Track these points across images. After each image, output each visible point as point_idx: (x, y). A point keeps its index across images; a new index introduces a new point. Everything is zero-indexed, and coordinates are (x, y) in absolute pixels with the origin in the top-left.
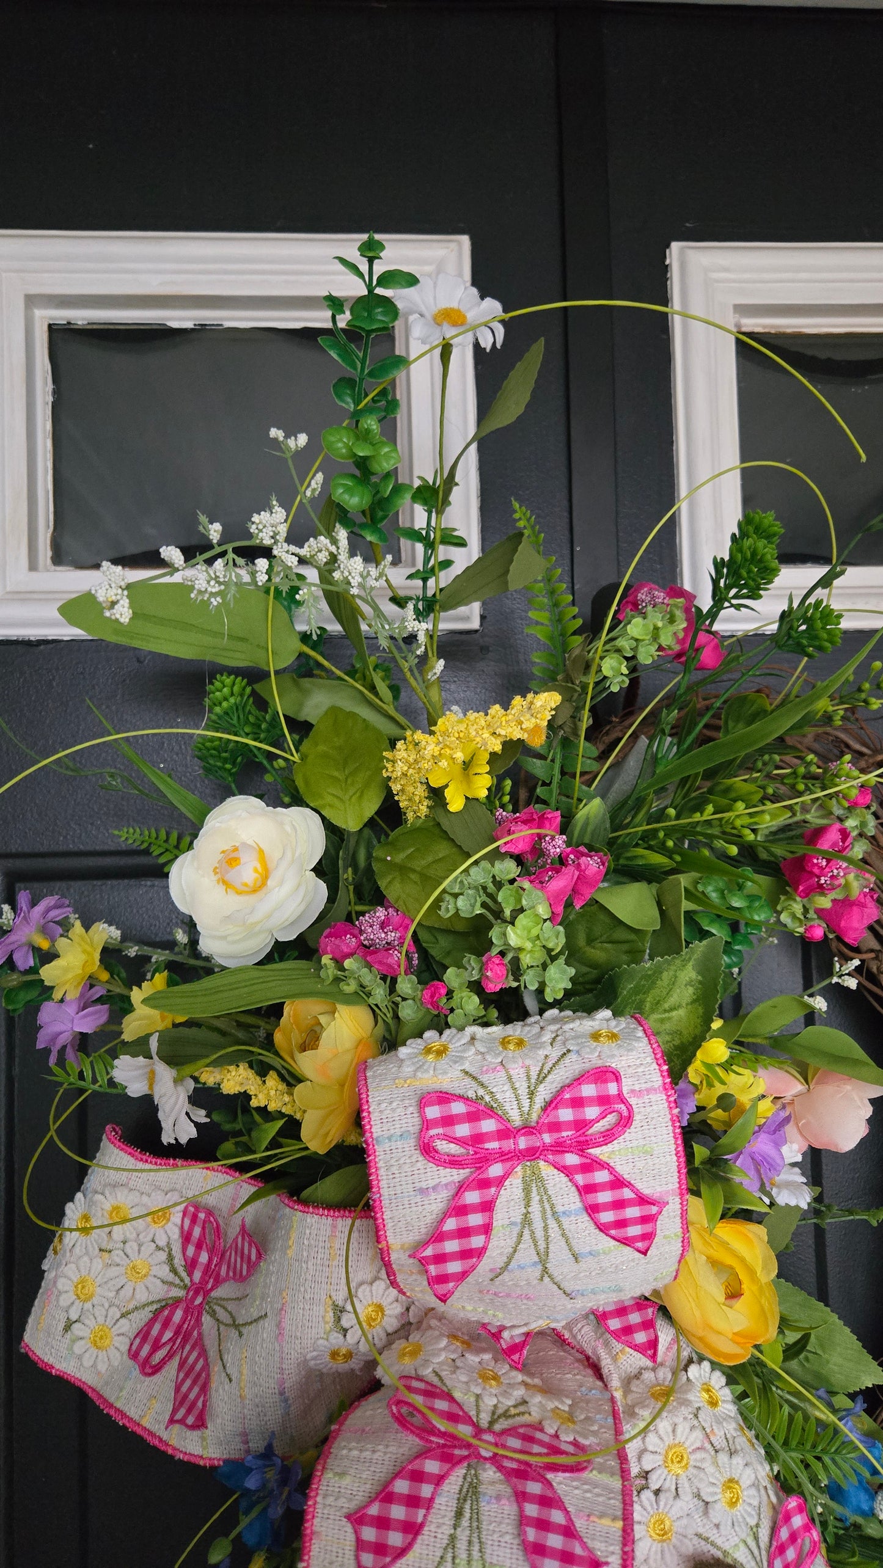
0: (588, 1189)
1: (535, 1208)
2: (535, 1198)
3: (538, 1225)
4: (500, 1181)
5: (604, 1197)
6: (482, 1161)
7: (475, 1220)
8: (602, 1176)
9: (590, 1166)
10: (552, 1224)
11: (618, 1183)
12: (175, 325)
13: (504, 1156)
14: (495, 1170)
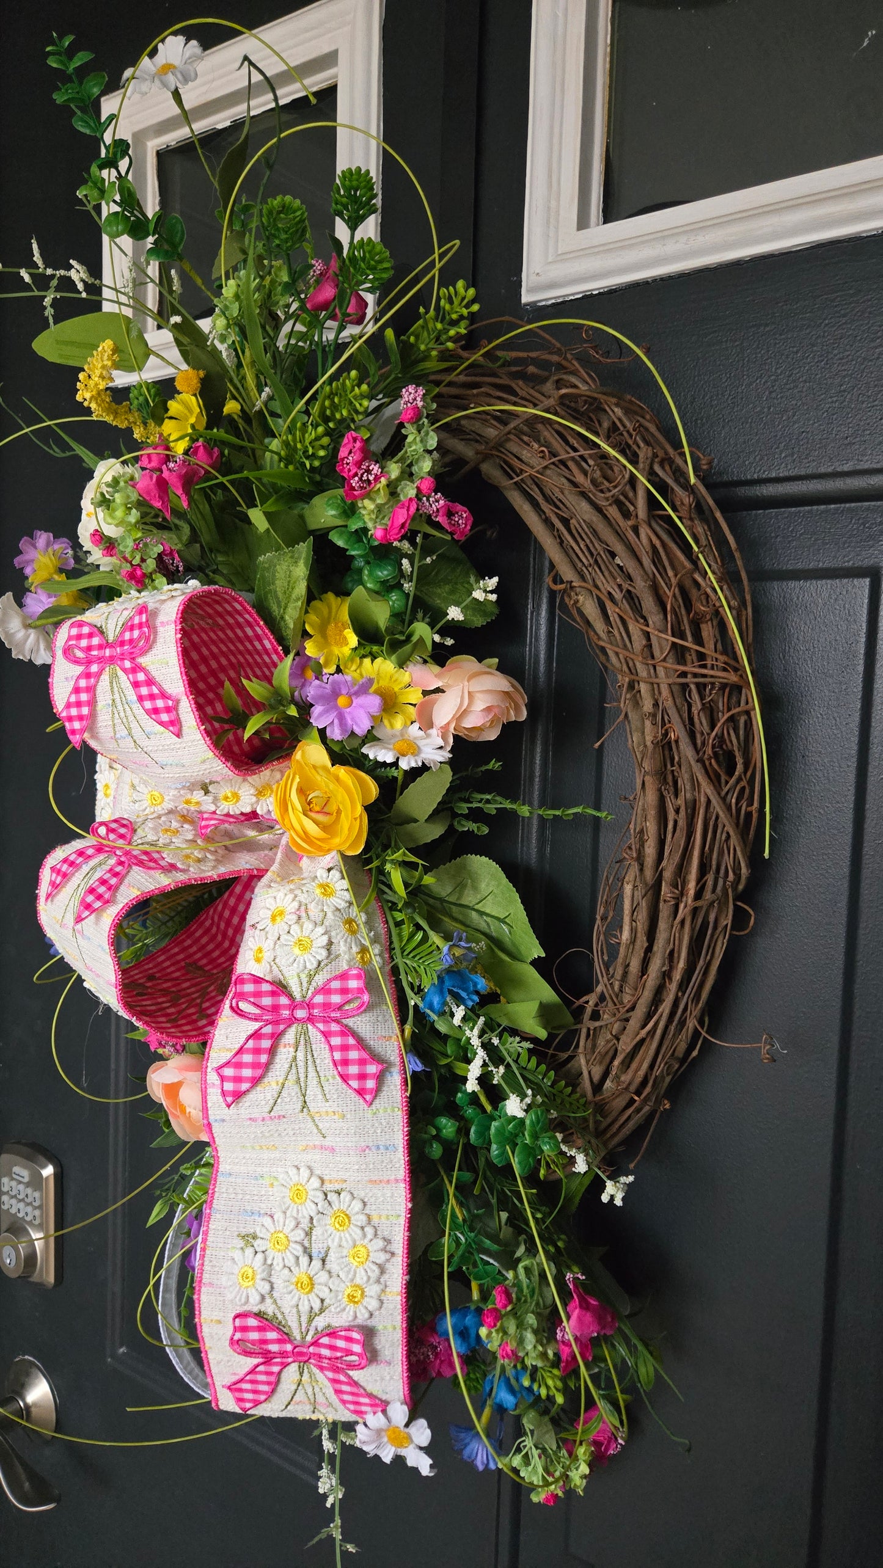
0: (136, 685)
1: (117, 696)
2: (116, 689)
3: (120, 708)
4: (99, 674)
5: (144, 691)
6: (89, 662)
7: (84, 697)
8: (141, 677)
9: (136, 669)
10: (126, 706)
11: (150, 682)
12: (220, 127)
13: (100, 660)
14: (94, 668)
